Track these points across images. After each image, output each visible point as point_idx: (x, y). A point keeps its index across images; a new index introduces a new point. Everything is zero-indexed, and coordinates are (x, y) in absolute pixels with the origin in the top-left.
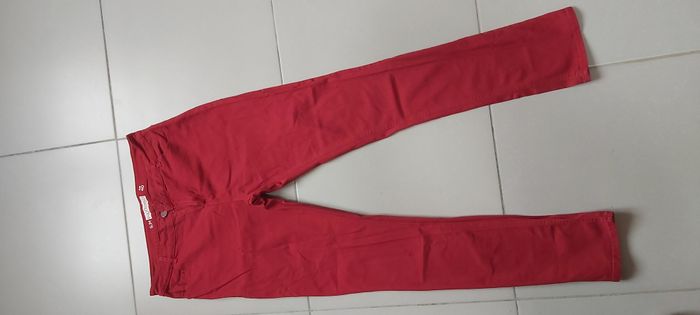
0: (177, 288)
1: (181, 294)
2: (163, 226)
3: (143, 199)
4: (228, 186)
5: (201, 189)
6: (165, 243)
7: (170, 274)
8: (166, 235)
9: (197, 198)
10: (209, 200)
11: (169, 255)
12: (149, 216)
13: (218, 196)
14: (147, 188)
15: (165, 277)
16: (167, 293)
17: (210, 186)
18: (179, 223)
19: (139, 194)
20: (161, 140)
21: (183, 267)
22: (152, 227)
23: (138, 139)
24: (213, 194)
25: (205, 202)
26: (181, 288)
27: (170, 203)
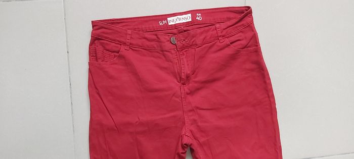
0: (100, 49)
1: (93, 54)
2: (162, 38)
3: (188, 18)
4: (197, 108)
5: (196, 82)
6: (145, 38)
7: (113, 41)
8: (153, 40)
9: (188, 77)
10: (186, 89)
11: (134, 42)
12: (172, 21)
13: (190, 98)
14: (199, 23)
15: (110, 36)
16: (95, 39)
17: (198, 89)
18: (164, 55)
19: (193, 13)
20: (244, 42)
21: (121, 57)
22: (161, 24)
23: (247, 19)
24: (191, 93)
25: (183, 84)
26: (99, 55)
27: (183, 48)
